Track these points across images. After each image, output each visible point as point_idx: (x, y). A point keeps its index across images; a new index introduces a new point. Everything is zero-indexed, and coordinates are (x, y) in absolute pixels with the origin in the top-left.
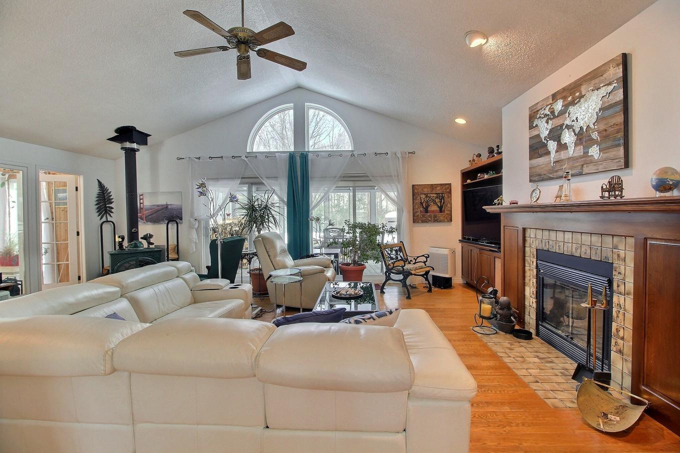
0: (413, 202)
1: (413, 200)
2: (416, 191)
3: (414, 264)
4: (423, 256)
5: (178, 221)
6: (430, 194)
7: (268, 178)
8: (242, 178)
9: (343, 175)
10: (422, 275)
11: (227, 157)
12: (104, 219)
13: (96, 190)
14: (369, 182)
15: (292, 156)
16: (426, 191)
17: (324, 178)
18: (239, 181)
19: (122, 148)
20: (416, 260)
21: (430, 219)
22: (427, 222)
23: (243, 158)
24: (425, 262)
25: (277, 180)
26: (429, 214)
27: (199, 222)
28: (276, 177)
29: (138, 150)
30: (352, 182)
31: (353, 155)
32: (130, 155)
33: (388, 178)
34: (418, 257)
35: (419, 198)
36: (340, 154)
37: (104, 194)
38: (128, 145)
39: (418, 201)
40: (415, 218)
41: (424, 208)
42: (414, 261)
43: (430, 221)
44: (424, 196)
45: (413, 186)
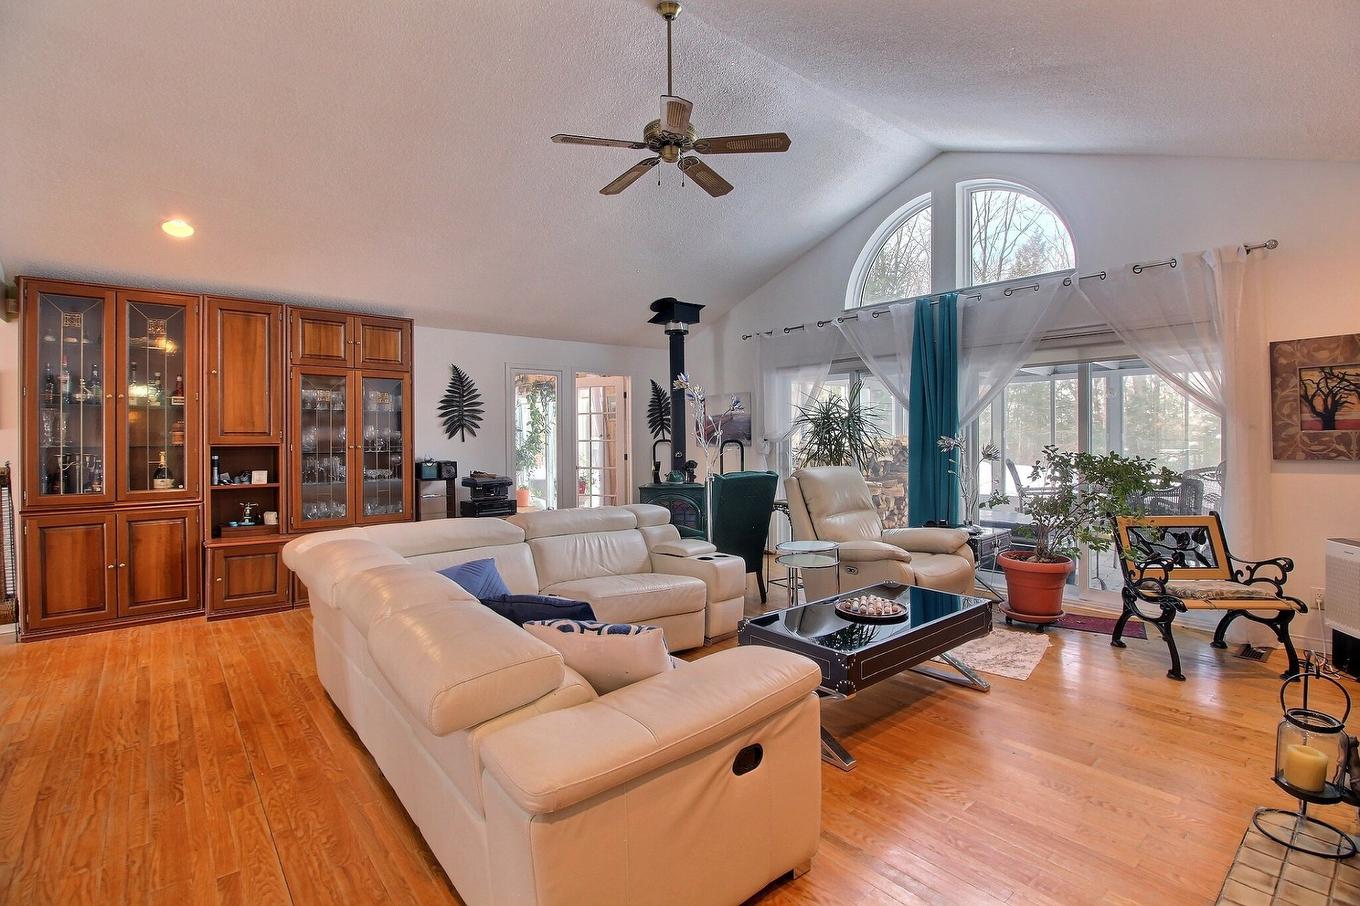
0: (1274, 396)
1: (1273, 387)
2: (1282, 361)
3: (1248, 583)
4: (1273, 562)
5: (744, 442)
6: (1343, 367)
7: (877, 357)
8: (833, 362)
9: (1042, 336)
10: (1269, 622)
11: (810, 325)
12: (660, 437)
13: (649, 395)
14: (1115, 347)
15: (922, 307)
16: (1323, 357)
17: (994, 347)
18: (827, 369)
19: (666, 332)
20: (1252, 572)
21: (1341, 448)
22: (1327, 458)
23: (835, 323)
24: (1278, 583)
25: (896, 361)
26: (1336, 433)
27: (772, 445)
28: (895, 355)
29: (686, 332)
30: (1075, 350)
31: (1066, 283)
32: (677, 341)
33: (1180, 328)
34: (1259, 564)
35: (1295, 381)
36: (1033, 283)
37: (660, 401)
38: (672, 326)
39: (1292, 390)
40: (1281, 444)
41: (1318, 414)
42: (1247, 575)
43: (1340, 454)
44: (1316, 376)
45: (1273, 345)
